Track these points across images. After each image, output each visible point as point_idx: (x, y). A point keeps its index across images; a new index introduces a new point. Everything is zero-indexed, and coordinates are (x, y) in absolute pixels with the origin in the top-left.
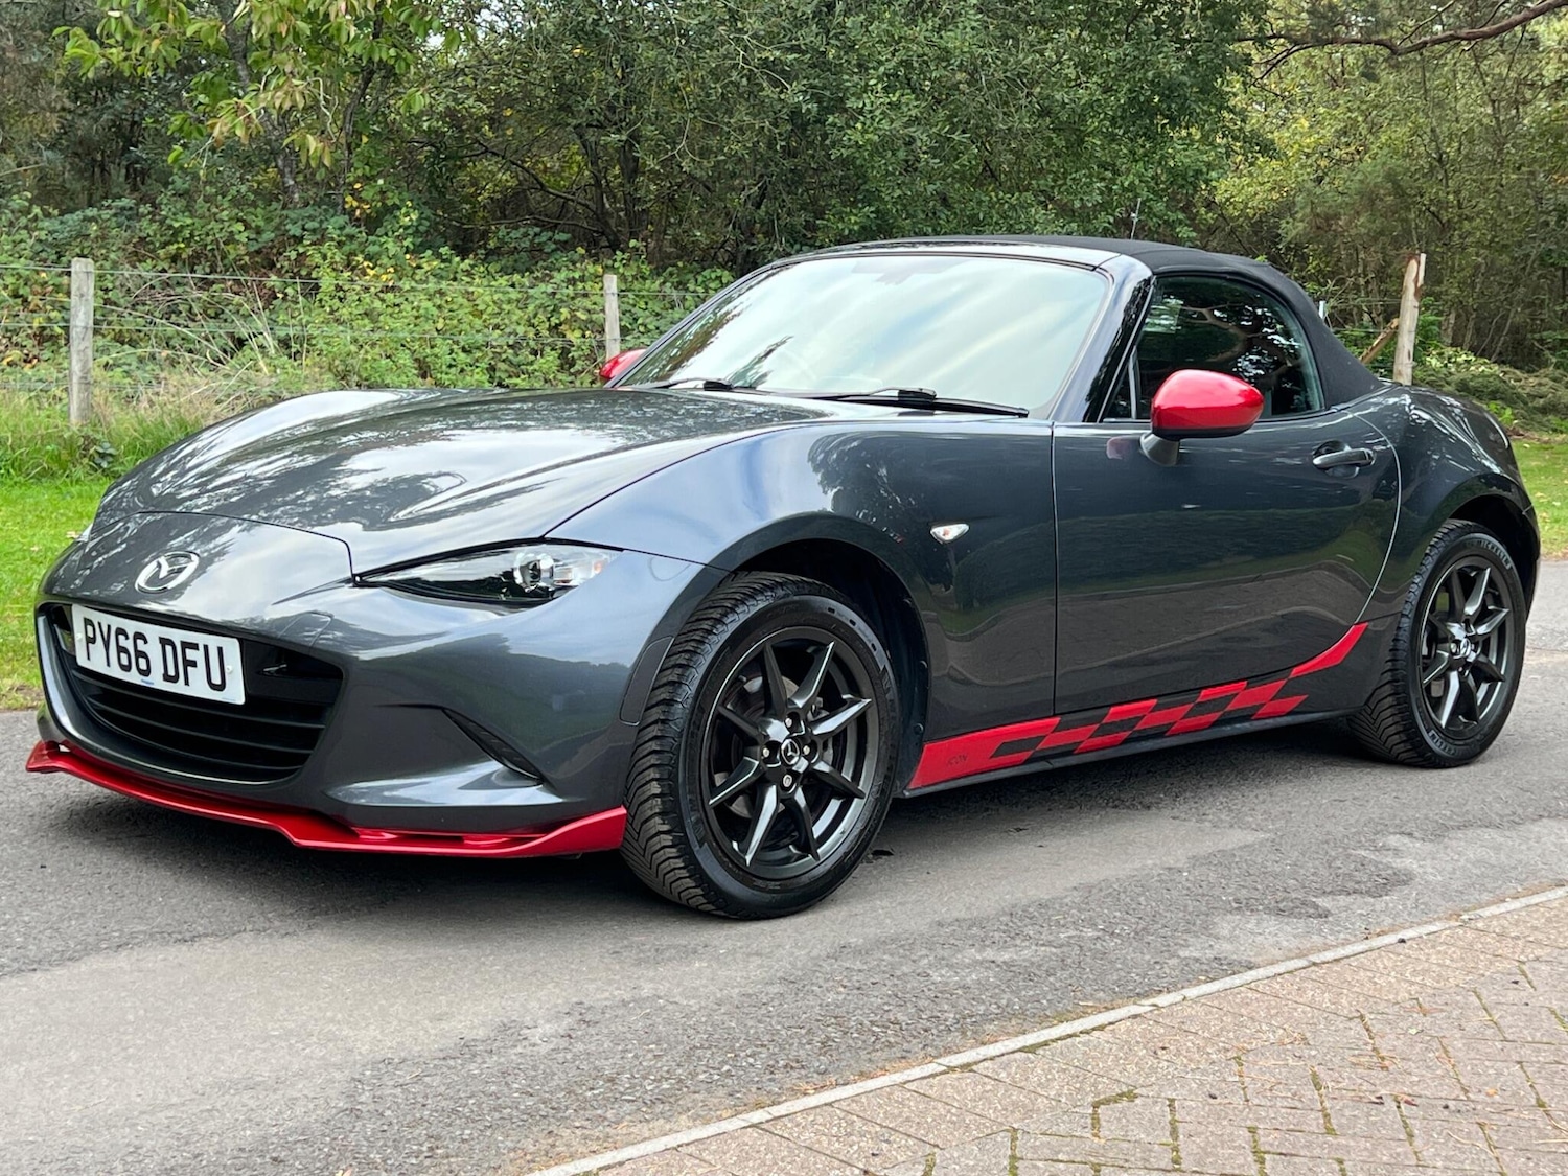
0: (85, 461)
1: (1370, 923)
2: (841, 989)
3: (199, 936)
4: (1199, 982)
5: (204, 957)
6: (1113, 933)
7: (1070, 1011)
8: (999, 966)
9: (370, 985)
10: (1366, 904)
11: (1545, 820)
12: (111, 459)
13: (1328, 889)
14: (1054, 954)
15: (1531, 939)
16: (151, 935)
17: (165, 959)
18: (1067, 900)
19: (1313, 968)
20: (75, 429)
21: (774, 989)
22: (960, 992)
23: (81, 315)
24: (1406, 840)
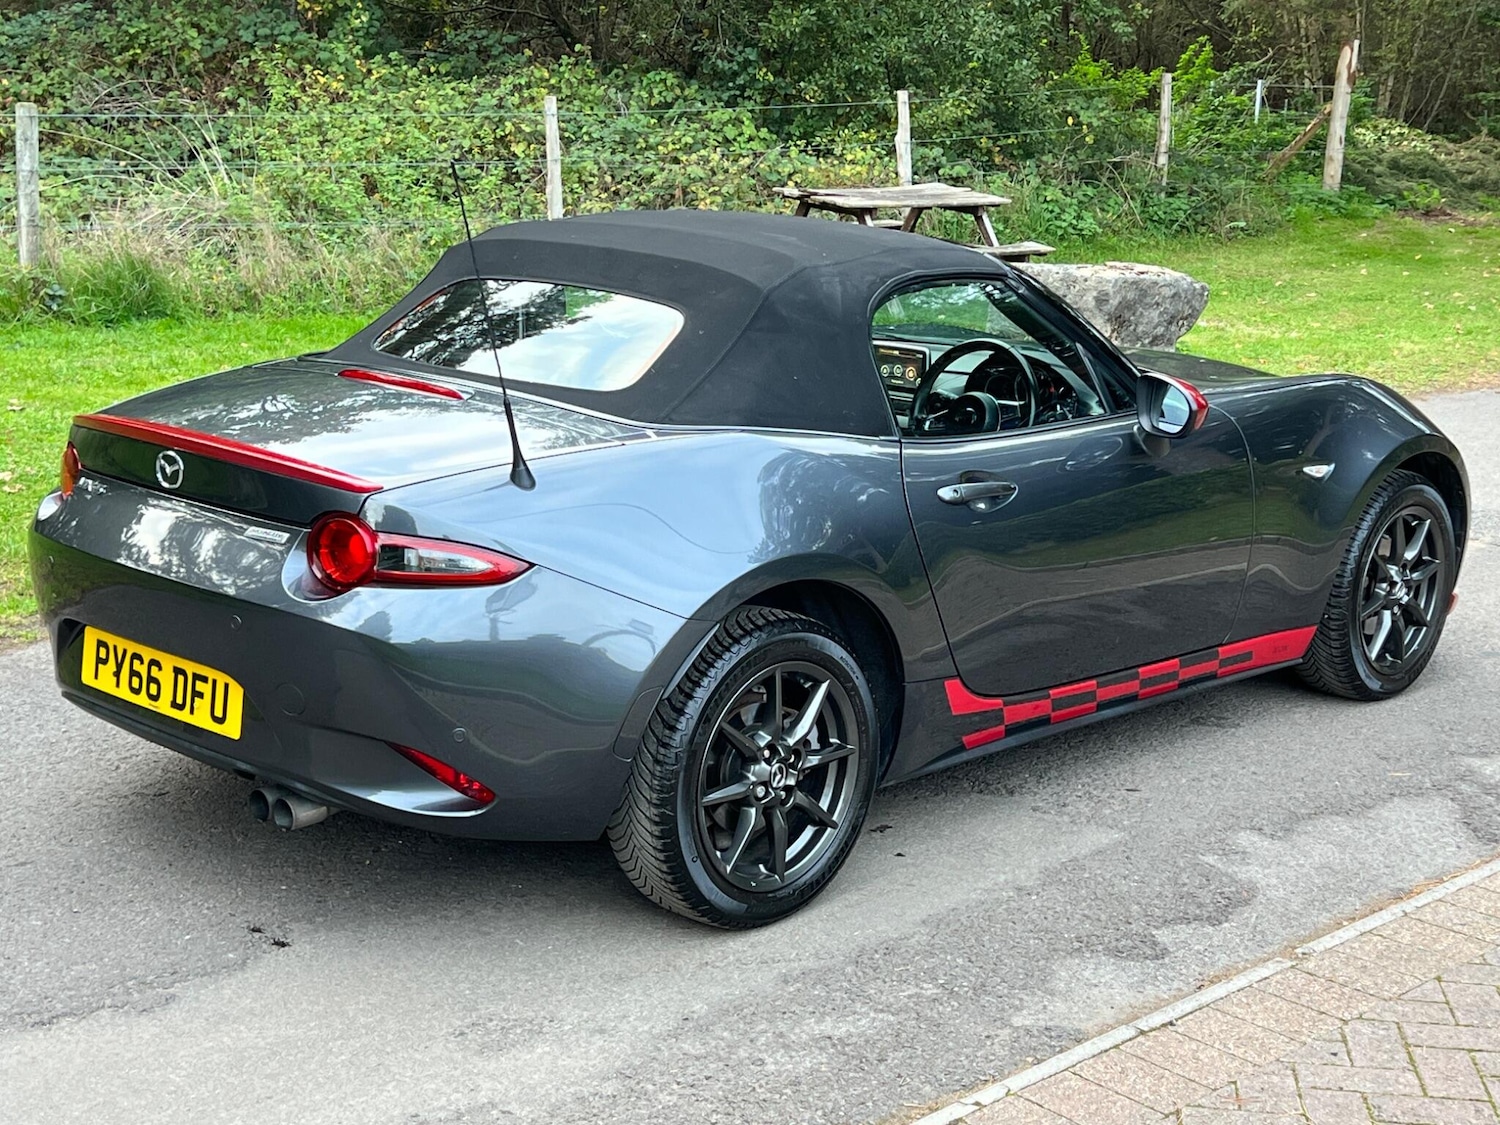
0: (36, 303)
1: (1205, 964)
2: (675, 1086)
3: (57, 1017)
4: (1026, 1066)
5: (59, 1047)
6: (952, 991)
7: (893, 1116)
8: (834, 1045)
9: (215, 1089)
10: (1205, 934)
11: (1396, 799)
12: (60, 301)
13: (1169, 918)
14: (890, 1025)
15: (1358, 986)
16: (11, 1017)
17: (19, 1053)
18: (913, 940)
19: (1141, 1039)
20: (25, 271)
21: (609, 1088)
22: (788, 1091)
23: (26, 159)
24: (1255, 838)
